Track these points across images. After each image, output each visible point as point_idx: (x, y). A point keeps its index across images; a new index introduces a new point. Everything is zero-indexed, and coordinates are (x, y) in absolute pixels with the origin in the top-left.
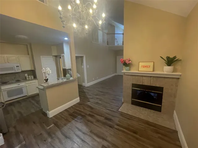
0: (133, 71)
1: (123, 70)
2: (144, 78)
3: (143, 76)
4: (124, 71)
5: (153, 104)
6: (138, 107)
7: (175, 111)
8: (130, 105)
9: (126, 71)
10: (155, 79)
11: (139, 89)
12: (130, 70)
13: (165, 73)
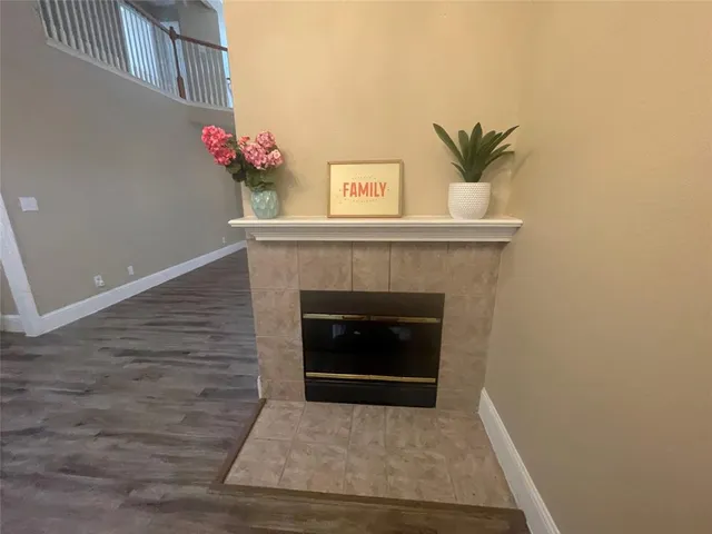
0: (301, 216)
1: (241, 215)
2: (358, 254)
3: (352, 244)
4: (249, 220)
5: (405, 379)
6: (338, 408)
7: (484, 393)
8: (301, 404)
9: (259, 218)
10: (408, 255)
11: (339, 317)
12: (280, 213)
13: (457, 220)
